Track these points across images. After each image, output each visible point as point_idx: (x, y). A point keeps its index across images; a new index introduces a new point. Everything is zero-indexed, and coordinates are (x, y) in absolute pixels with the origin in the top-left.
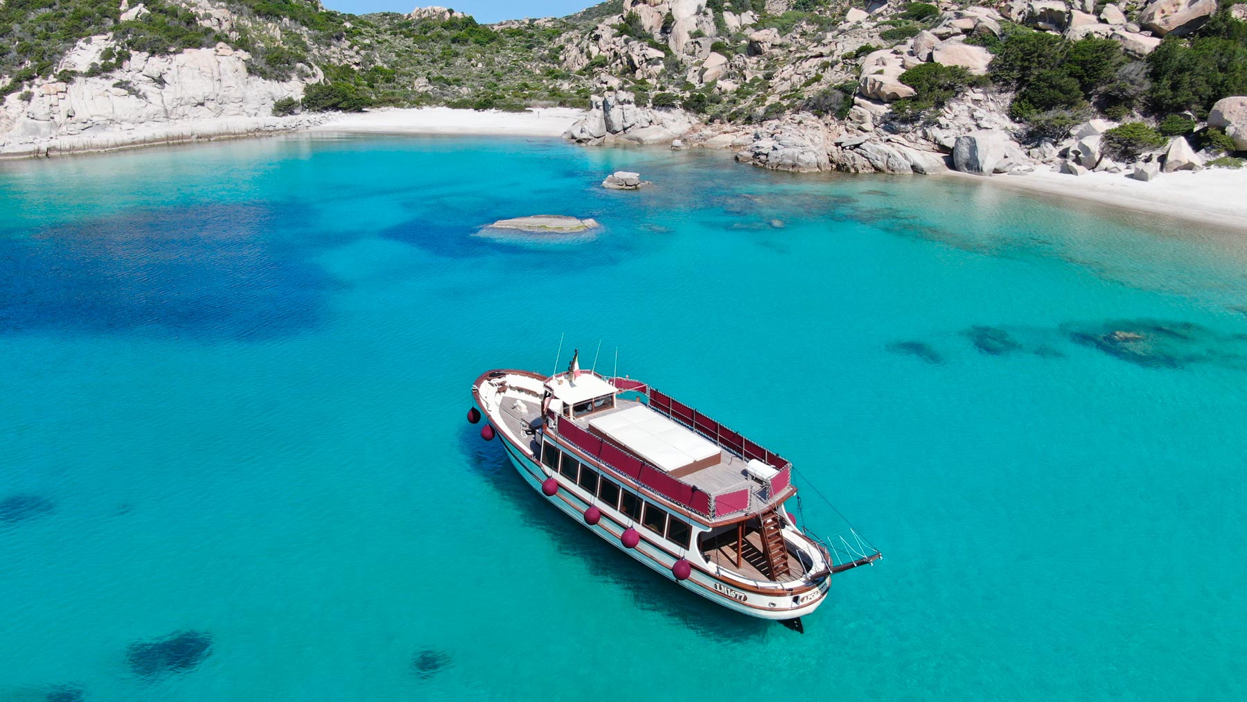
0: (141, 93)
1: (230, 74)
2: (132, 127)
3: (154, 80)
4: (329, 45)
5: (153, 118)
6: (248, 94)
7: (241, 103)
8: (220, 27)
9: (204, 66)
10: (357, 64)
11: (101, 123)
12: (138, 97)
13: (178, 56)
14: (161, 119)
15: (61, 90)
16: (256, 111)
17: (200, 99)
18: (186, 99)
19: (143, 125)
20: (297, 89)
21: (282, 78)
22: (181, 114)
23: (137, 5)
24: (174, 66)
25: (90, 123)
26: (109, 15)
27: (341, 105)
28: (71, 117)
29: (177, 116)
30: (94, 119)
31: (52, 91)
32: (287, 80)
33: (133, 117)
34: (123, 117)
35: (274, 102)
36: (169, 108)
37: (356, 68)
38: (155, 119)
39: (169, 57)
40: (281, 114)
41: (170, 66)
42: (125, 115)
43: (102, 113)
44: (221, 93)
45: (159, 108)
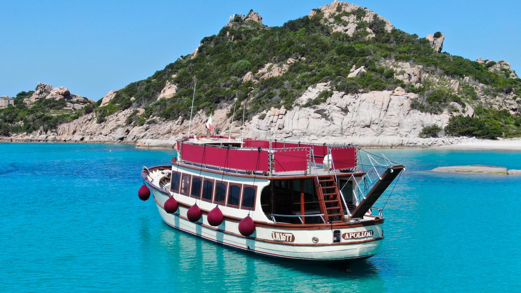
0: (330, 117)
1: (396, 107)
2: (316, 138)
3: (343, 110)
4: (495, 96)
5: (332, 134)
6: (405, 121)
7: (397, 127)
8: (409, 80)
9: (378, 101)
10: (514, 110)
11: (298, 134)
12: (327, 119)
13: (364, 95)
14: (337, 135)
15: (282, 113)
16: (407, 133)
17: (368, 123)
18: (358, 122)
19: (324, 137)
20: (444, 120)
21: (436, 111)
22: (352, 132)
23: (360, 67)
24: (358, 101)
25: (290, 134)
26: (341, 74)
27: (475, 133)
28: (280, 129)
29: (349, 134)
30: (294, 132)
31: (277, 114)
32: (439, 112)
33: (318, 132)
34: (313, 132)
35: (422, 128)
36: (345, 127)
37: (512, 113)
38: (334, 135)
39: (357, 95)
40: (425, 136)
41: (355, 101)
42: (314, 130)
43: (300, 128)
44: (385, 119)
45: (338, 127)
